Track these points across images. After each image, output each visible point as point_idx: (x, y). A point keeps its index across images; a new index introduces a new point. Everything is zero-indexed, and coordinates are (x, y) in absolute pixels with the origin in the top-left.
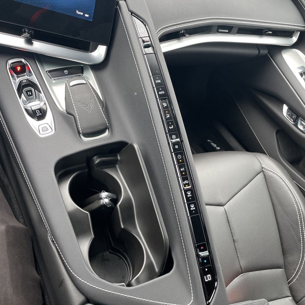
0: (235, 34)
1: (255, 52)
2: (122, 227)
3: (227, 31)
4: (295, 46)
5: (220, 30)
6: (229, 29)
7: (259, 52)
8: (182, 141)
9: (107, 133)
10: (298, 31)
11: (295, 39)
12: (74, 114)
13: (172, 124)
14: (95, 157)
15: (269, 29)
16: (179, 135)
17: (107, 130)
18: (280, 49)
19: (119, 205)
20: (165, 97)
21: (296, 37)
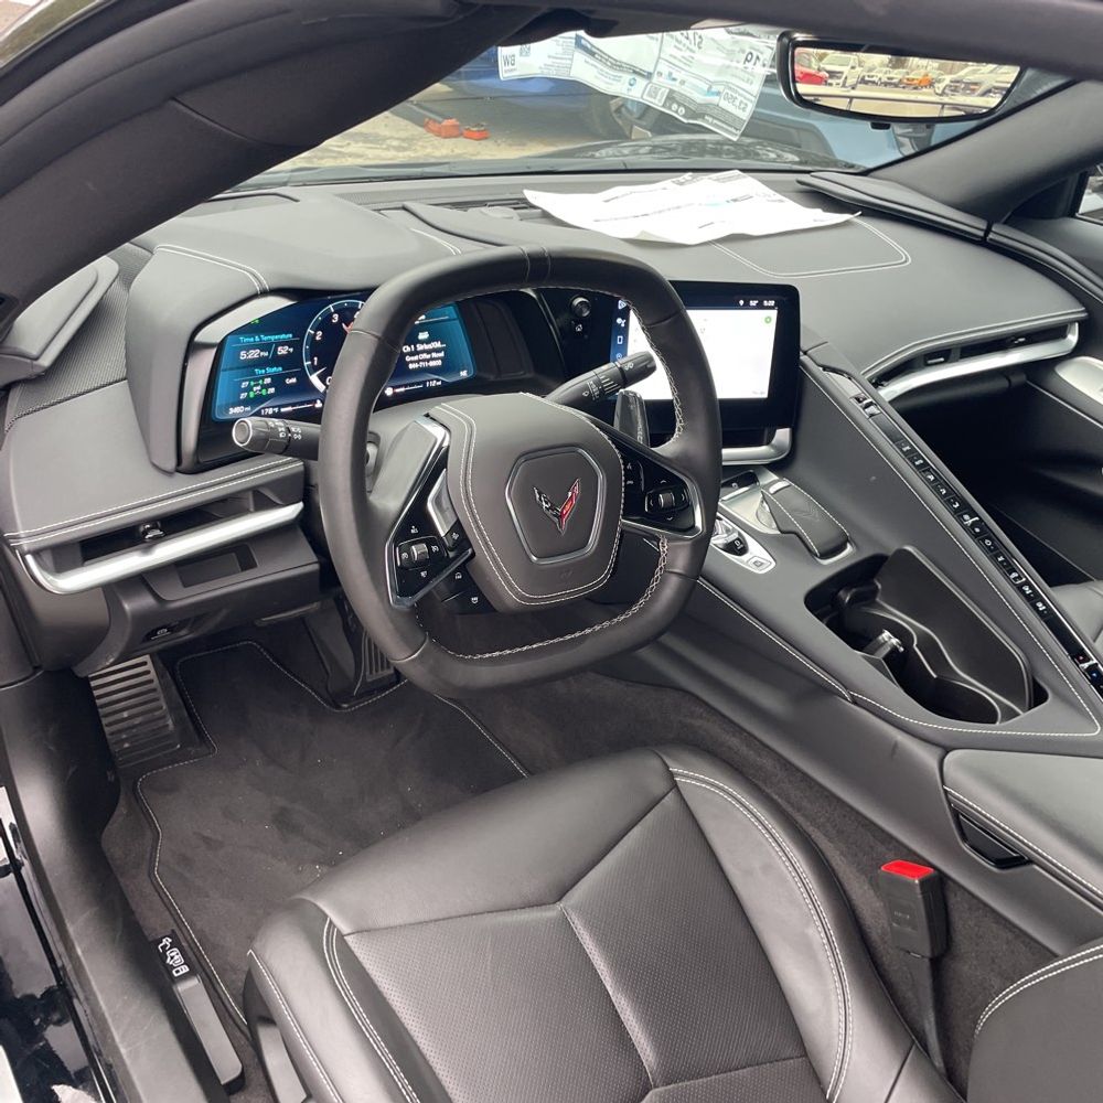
0: (957, 361)
1: (1002, 384)
2: (935, 676)
3: (942, 359)
4: (1078, 351)
5: (930, 362)
6: (946, 354)
7: (1009, 381)
8: (981, 520)
9: (849, 548)
10: (1072, 322)
11: (1073, 338)
12: (797, 531)
13: (955, 500)
14: (841, 593)
15: (1017, 335)
16: (973, 513)
17: (848, 545)
18: (1050, 364)
19: (917, 646)
20: (924, 468)
21: (1074, 334)
